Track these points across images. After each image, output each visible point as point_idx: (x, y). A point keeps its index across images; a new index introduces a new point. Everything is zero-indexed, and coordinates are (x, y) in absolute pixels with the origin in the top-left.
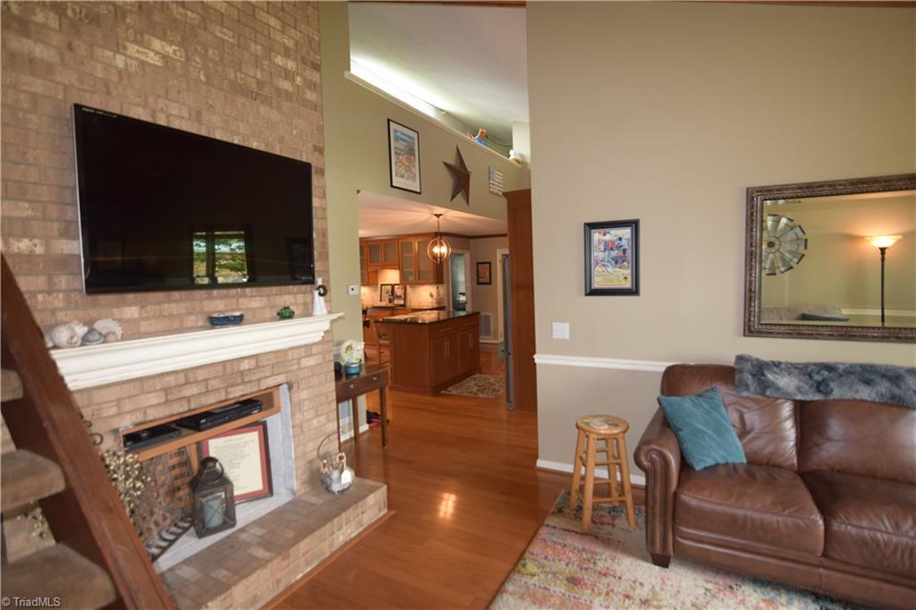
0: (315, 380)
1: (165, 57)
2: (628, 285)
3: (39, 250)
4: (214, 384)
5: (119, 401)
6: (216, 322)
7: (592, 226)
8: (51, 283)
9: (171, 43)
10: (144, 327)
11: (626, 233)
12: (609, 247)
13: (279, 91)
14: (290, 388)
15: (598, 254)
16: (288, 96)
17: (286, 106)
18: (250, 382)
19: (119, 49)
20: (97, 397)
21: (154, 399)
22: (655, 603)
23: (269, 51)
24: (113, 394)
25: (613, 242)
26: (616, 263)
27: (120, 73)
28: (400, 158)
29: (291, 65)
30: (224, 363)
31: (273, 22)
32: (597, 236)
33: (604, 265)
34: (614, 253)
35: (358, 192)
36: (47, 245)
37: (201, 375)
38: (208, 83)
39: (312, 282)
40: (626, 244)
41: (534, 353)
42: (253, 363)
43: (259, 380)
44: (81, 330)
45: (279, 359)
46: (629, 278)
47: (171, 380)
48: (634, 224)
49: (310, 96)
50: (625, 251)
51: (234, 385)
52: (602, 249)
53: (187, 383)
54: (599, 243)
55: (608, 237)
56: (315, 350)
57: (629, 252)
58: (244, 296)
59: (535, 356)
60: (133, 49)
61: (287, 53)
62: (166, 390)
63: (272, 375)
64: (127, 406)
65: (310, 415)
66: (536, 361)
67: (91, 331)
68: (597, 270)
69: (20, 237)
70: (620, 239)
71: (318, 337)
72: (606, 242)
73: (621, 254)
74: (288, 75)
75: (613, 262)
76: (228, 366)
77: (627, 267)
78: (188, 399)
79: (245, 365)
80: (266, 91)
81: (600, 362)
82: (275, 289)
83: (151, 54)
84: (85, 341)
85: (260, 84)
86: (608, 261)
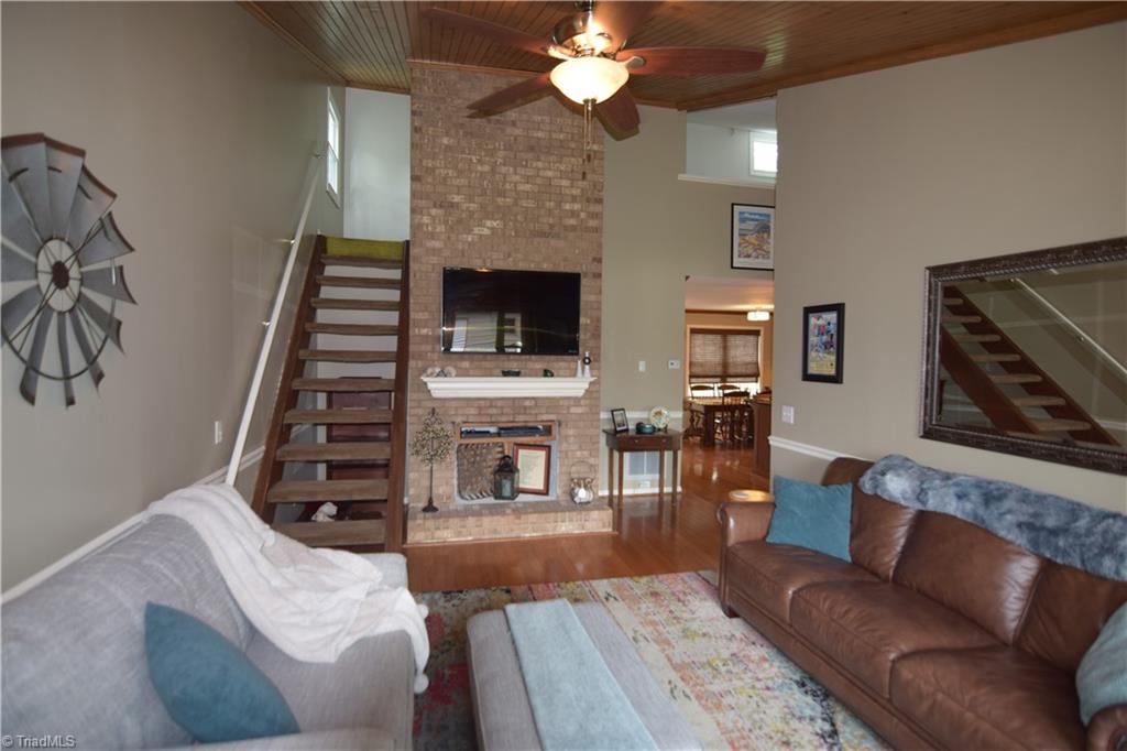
0: (581, 424)
1: (492, 229)
2: (832, 372)
3: (430, 333)
4: (506, 410)
5: (456, 408)
6: (506, 374)
7: (808, 311)
8: (433, 348)
9: (495, 220)
10: (471, 372)
11: (832, 317)
12: (822, 331)
13: (566, 228)
14: (560, 425)
15: (813, 339)
16: (574, 228)
17: (571, 236)
18: (530, 414)
19: (470, 231)
20: (447, 404)
21: (473, 411)
22: (684, 621)
23: (559, 204)
24: (454, 404)
25: (824, 327)
26: (826, 348)
27: (469, 244)
28: (747, 238)
29: (577, 206)
30: (514, 399)
31: (565, 183)
32: (812, 320)
33: (816, 350)
34: (825, 338)
35: (687, 278)
36: (433, 331)
37: (499, 404)
38: (517, 236)
39: (577, 354)
40: (833, 329)
41: (769, 434)
42: (533, 402)
43: (536, 414)
44: (438, 370)
45: (552, 403)
46: (835, 364)
47: (482, 403)
48: (839, 309)
49: (592, 223)
50: (832, 336)
51: (519, 414)
52: (816, 334)
53: (491, 406)
54: (814, 328)
55: (821, 322)
56: (582, 402)
57: (835, 337)
58: (530, 360)
59: (769, 438)
60: (476, 230)
61: (574, 199)
62: (480, 408)
63: (547, 413)
64: (460, 412)
65: (575, 447)
66: (771, 443)
67: (442, 371)
68: (812, 354)
69: (424, 328)
70: (829, 324)
71: (580, 393)
72: (819, 327)
73: (830, 339)
74: (573, 214)
75: (823, 347)
76: (517, 402)
77: (834, 353)
78: (491, 416)
79: (527, 403)
80: (556, 229)
81: (813, 450)
82: (553, 357)
83: (485, 229)
84: (438, 375)
85: (552, 226)
86: (820, 347)
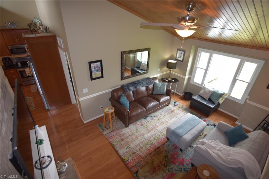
7: (91, 63)
11: (99, 63)
15: (93, 70)
22: (133, 133)
25: (96, 66)
26: (98, 71)
32: (92, 65)
33: (95, 72)
40: (99, 66)
46: (101, 74)
48: (101, 61)
50: (99, 68)
52: (94, 68)
54: (93, 67)
66: (80, 100)
68: (93, 73)
70: (98, 65)
72: (94, 66)
73: (98, 69)
75: (97, 71)
77: (100, 72)
86: (96, 71)
